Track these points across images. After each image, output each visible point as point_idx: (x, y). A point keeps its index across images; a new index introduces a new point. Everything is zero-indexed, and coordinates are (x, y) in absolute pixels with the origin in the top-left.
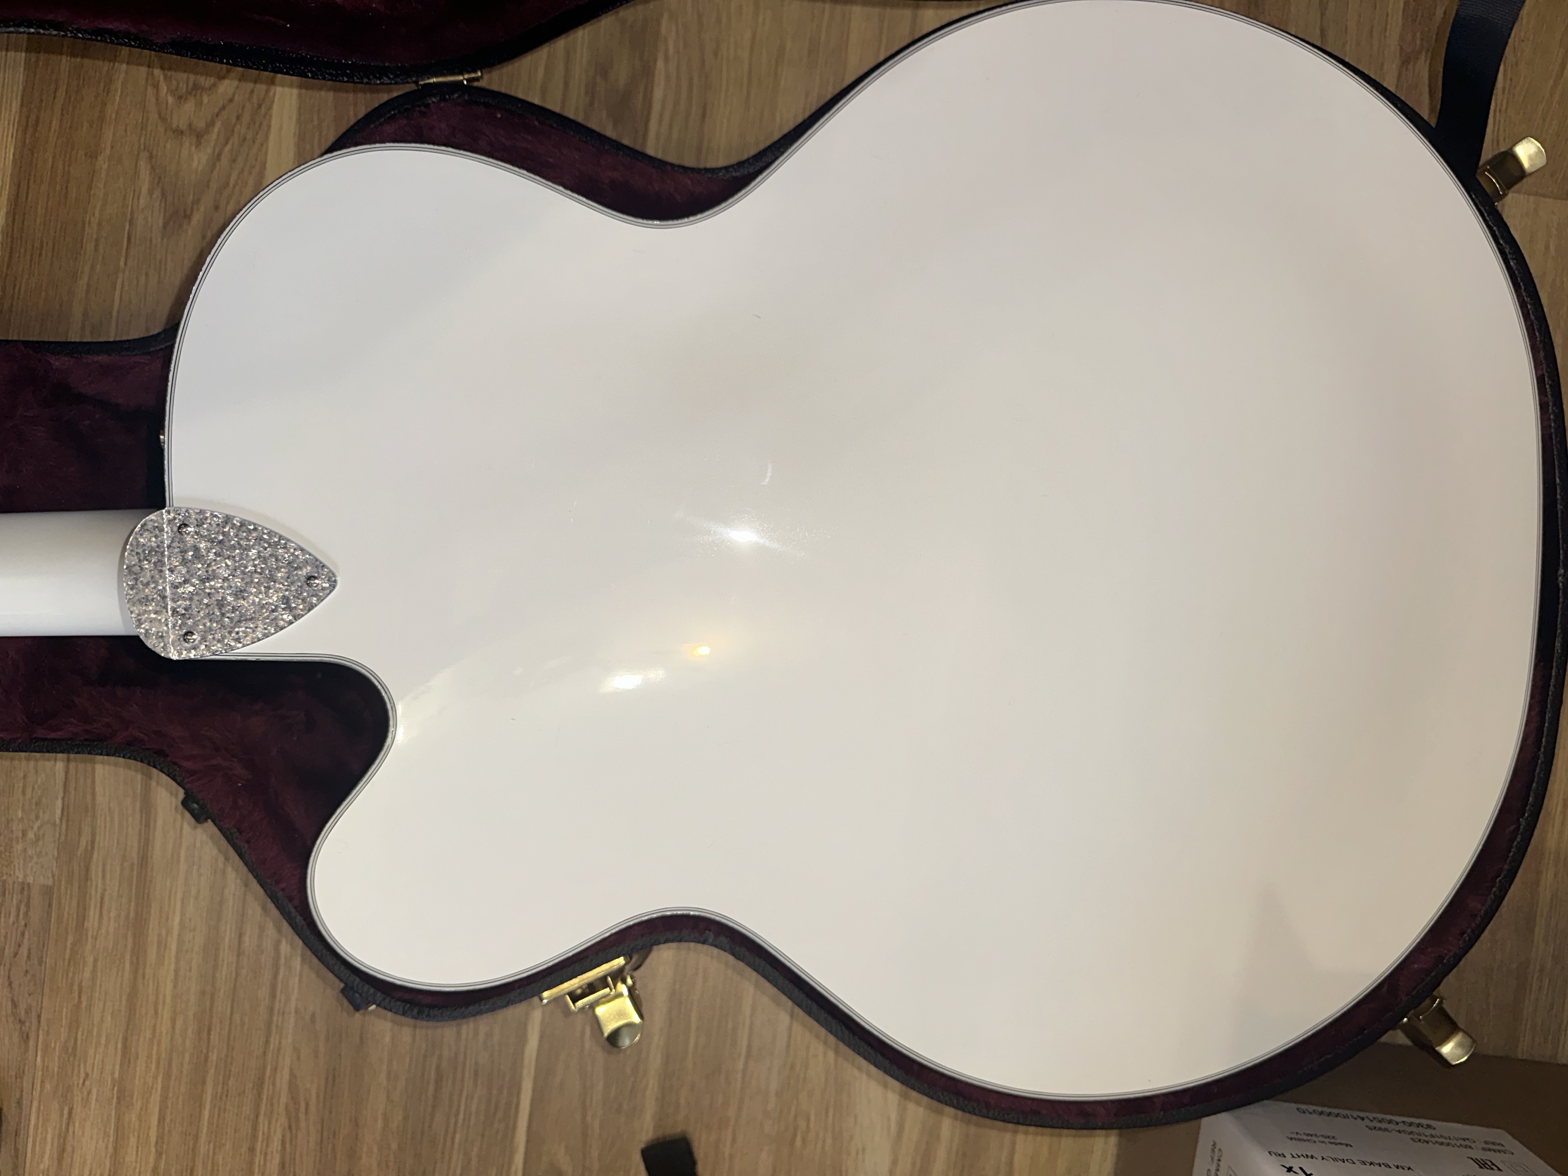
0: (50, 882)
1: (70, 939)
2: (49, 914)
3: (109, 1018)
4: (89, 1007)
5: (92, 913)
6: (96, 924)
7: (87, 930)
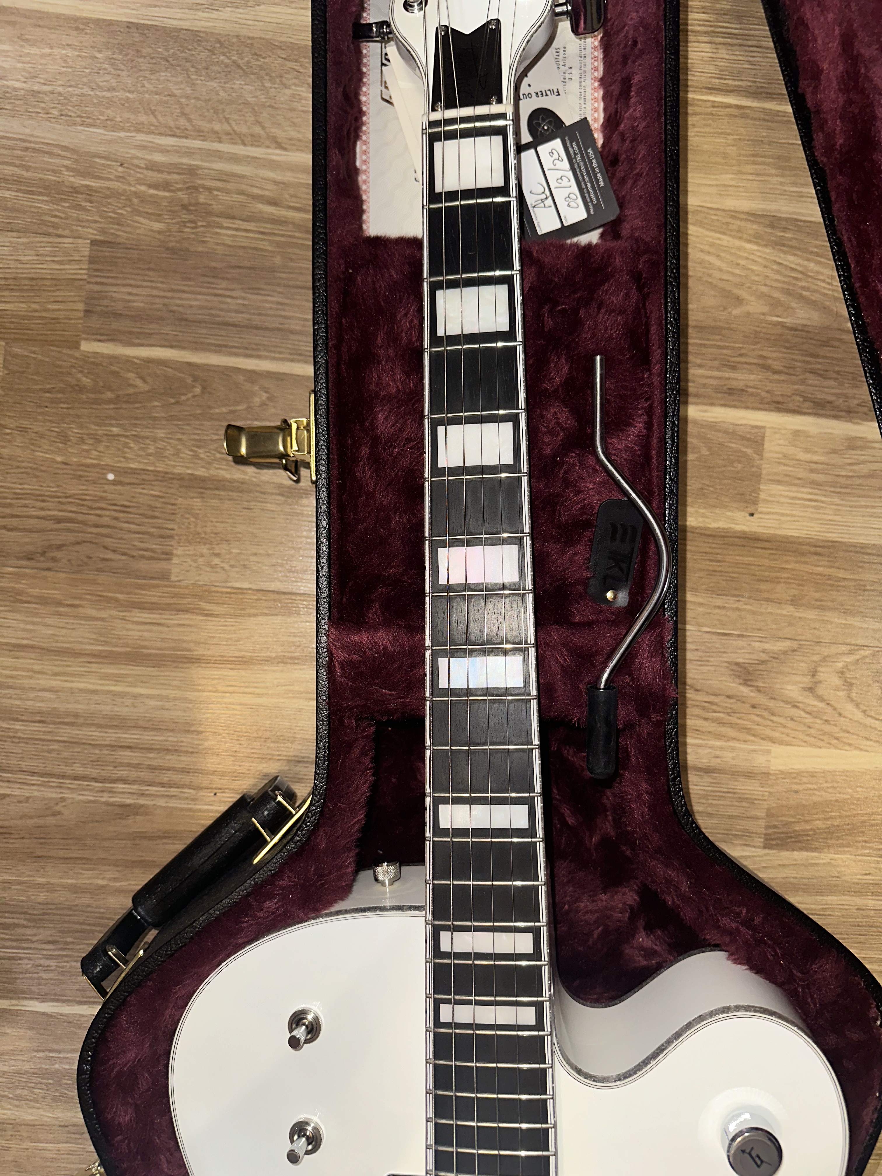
0: (173, 578)
1: (120, 596)
2: (145, 578)
3: (51, 632)
4: (60, 614)
5: (146, 615)
6: (135, 619)
7: (130, 611)
